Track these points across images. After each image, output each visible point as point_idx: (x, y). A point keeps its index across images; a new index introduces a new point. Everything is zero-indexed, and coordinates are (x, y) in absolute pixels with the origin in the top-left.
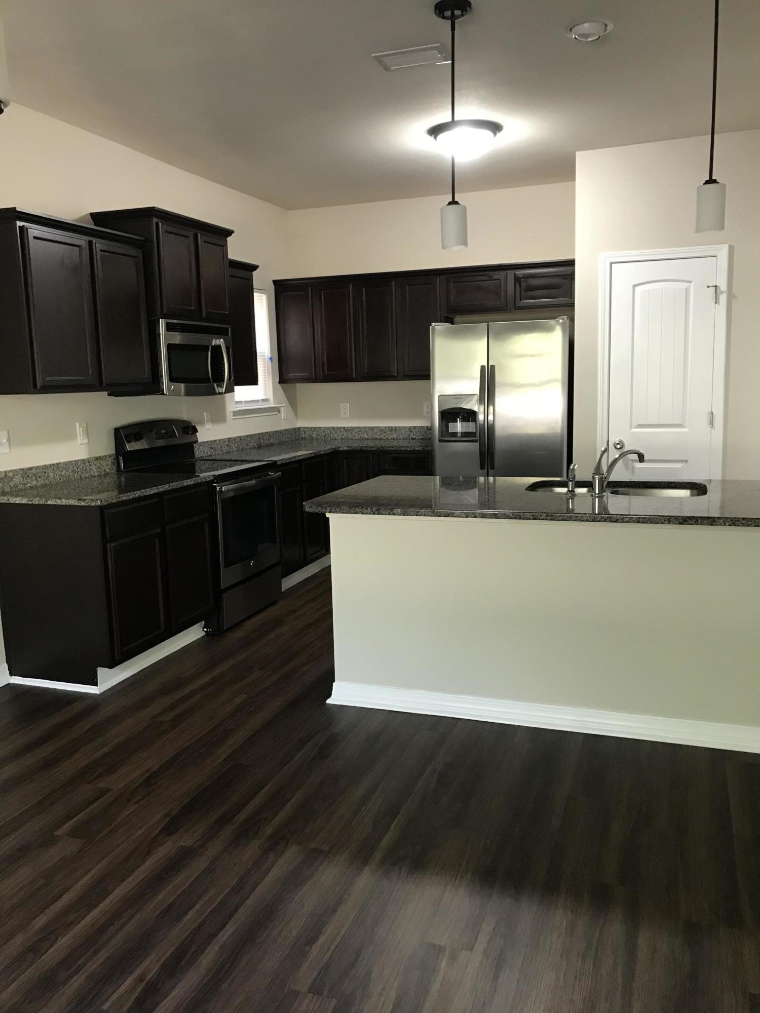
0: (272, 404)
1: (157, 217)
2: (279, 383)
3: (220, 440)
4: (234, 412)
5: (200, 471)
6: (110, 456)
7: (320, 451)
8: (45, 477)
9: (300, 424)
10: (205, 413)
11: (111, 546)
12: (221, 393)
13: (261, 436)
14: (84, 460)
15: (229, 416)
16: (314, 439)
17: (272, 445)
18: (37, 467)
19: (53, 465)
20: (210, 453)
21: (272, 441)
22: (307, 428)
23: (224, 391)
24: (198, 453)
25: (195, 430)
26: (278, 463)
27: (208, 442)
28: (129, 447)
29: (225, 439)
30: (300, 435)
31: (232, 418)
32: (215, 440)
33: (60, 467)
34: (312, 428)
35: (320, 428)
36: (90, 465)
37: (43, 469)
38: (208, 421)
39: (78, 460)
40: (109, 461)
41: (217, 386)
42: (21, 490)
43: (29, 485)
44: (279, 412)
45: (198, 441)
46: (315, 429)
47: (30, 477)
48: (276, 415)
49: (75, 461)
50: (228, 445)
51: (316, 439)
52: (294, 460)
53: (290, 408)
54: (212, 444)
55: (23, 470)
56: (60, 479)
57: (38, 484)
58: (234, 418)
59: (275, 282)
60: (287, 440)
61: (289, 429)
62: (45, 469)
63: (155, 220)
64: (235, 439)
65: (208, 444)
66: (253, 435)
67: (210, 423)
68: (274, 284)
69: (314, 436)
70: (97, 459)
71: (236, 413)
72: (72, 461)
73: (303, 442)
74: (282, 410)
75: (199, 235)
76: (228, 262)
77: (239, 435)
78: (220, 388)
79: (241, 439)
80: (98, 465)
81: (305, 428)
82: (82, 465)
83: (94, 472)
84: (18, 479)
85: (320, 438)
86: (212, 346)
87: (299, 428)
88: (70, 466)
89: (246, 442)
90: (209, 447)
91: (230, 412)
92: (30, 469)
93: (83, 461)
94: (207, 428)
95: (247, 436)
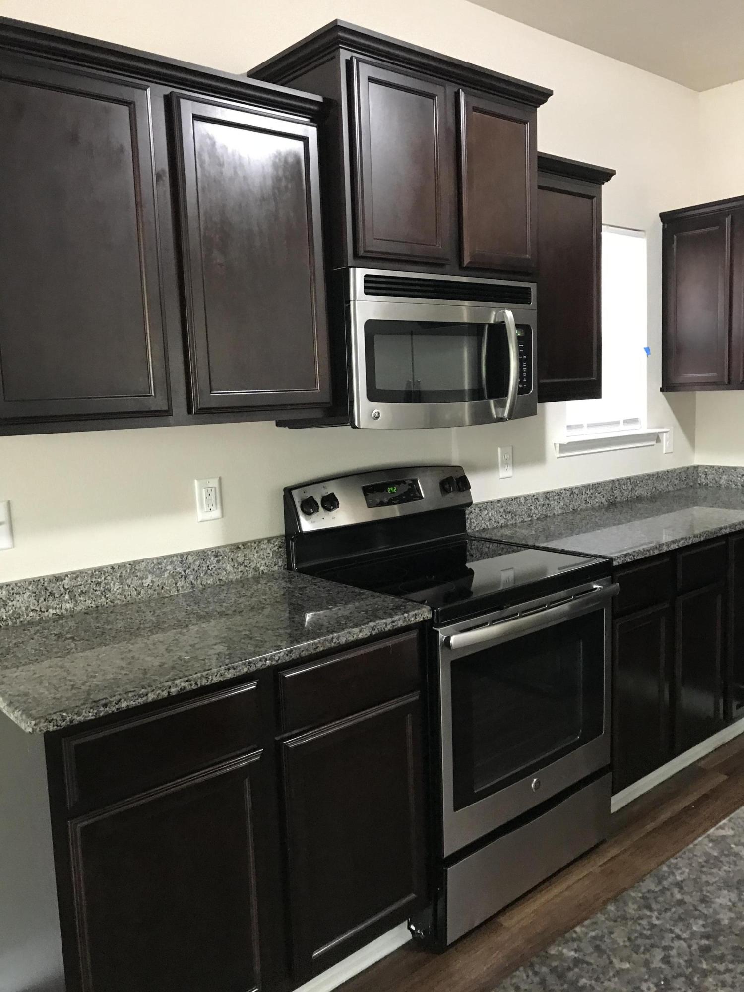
0: (643, 428)
1: (352, 45)
2: (662, 390)
3: (526, 498)
4: (561, 445)
5: (478, 555)
6: (269, 540)
7: (721, 529)
8: (98, 593)
9: (700, 459)
10: (499, 449)
11: (76, 827)
12: (501, 419)
13: (616, 484)
14: (204, 551)
15: (552, 452)
16: (723, 486)
17: (639, 499)
18: (76, 575)
19: (122, 566)
20: (502, 522)
21: (639, 491)
22: (711, 466)
23: (506, 414)
24: (474, 523)
25: (463, 484)
26: (615, 564)
27: (499, 501)
28: (307, 525)
29: (538, 494)
30: (696, 480)
31: (559, 456)
32: (516, 498)
33: (140, 571)
34: (719, 468)
35: (735, 469)
36: (218, 562)
37: (92, 576)
38: (505, 464)
39: (189, 553)
40: (269, 550)
41: (495, 406)
42: (31, 623)
43: (51, 611)
44: (658, 440)
45: (472, 503)
46: (725, 470)
47: (56, 595)
48: (653, 445)
49: (181, 555)
50: (543, 505)
51: (727, 488)
52: (656, 552)
53: (680, 432)
54: (508, 505)
55: (36, 582)
56: (139, 594)
57: (79, 608)
58: (562, 455)
59: (664, 217)
60: (670, 488)
61: (675, 470)
62: (100, 577)
63: (345, 55)
64: (559, 493)
65: (499, 505)
66: (599, 484)
67: (510, 468)
68: (662, 220)
69: (722, 482)
70: (236, 547)
71: (564, 448)
72: (171, 556)
73: (702, 492)
74: (664, 437)
75: (462, 94)
76: (536, 159)
77: (567, 486)
78: (500, 410)
79: (572, 493)
80: (240, 560)
81: (707, 467)
82: (197, 563)
83: (228, 574)
84: (22, 602)
85: (733, 486)
86: (490, 325)
87: (696, 468)
88: (166, 565)
89: (584, 496)
90: (502, 510)
91: (555, 444)
92: (58, 578)
93: (203, 555)
94: (501, 477)
95: (587, 487)
